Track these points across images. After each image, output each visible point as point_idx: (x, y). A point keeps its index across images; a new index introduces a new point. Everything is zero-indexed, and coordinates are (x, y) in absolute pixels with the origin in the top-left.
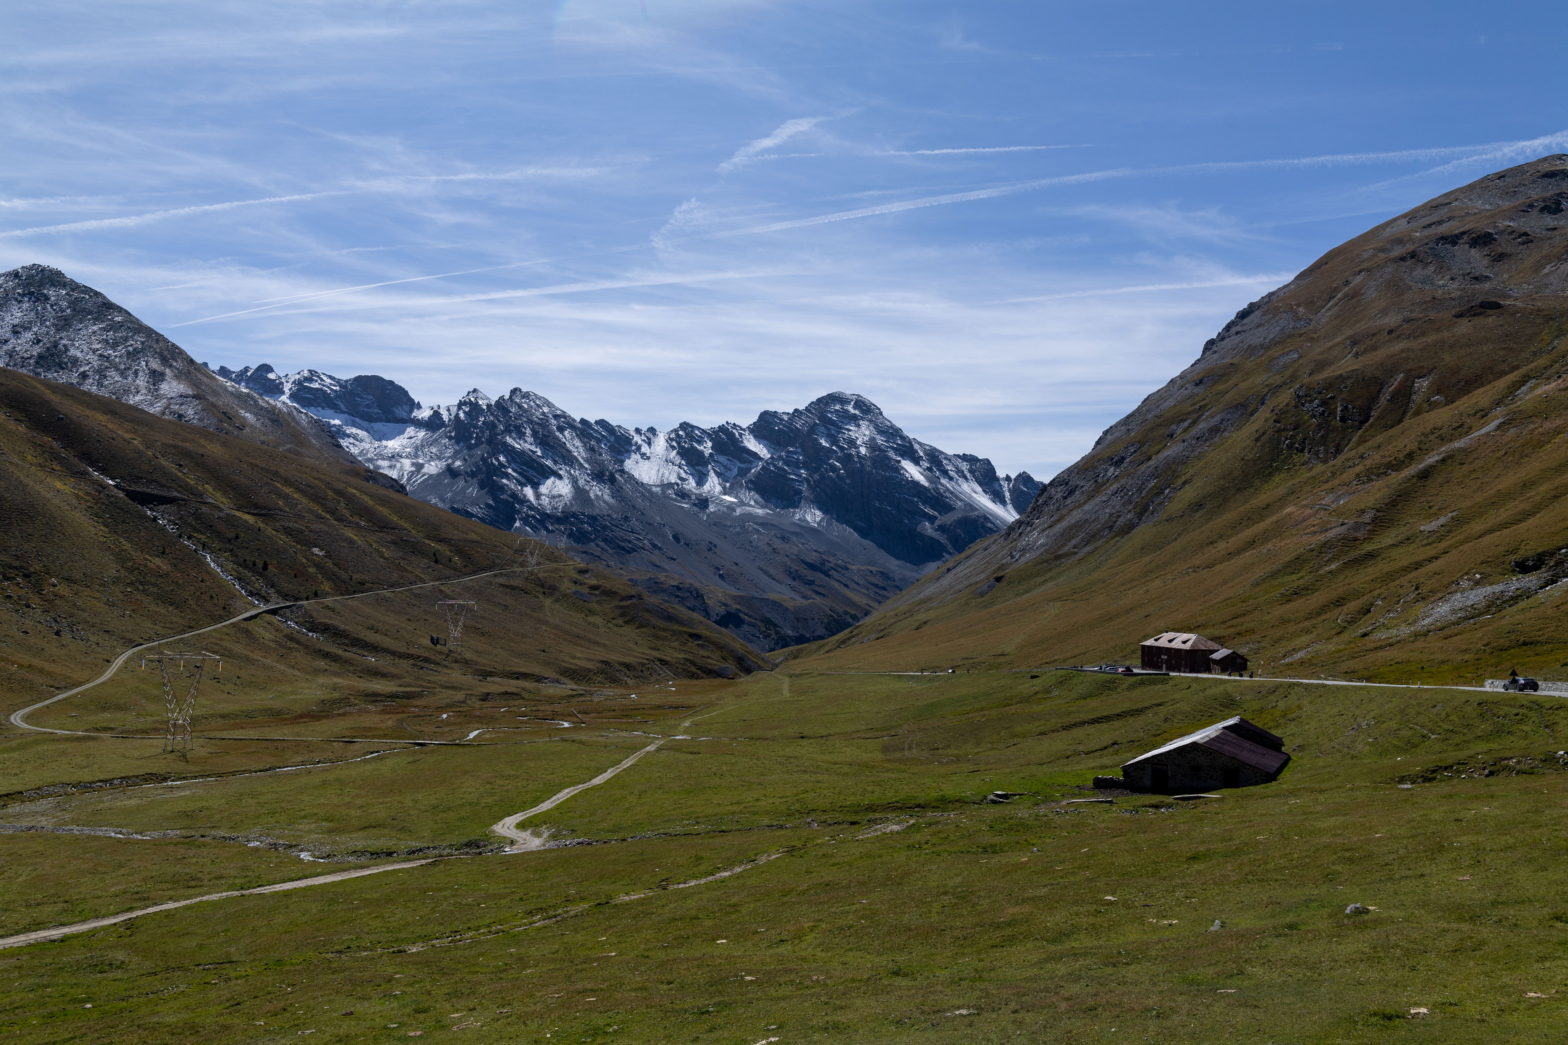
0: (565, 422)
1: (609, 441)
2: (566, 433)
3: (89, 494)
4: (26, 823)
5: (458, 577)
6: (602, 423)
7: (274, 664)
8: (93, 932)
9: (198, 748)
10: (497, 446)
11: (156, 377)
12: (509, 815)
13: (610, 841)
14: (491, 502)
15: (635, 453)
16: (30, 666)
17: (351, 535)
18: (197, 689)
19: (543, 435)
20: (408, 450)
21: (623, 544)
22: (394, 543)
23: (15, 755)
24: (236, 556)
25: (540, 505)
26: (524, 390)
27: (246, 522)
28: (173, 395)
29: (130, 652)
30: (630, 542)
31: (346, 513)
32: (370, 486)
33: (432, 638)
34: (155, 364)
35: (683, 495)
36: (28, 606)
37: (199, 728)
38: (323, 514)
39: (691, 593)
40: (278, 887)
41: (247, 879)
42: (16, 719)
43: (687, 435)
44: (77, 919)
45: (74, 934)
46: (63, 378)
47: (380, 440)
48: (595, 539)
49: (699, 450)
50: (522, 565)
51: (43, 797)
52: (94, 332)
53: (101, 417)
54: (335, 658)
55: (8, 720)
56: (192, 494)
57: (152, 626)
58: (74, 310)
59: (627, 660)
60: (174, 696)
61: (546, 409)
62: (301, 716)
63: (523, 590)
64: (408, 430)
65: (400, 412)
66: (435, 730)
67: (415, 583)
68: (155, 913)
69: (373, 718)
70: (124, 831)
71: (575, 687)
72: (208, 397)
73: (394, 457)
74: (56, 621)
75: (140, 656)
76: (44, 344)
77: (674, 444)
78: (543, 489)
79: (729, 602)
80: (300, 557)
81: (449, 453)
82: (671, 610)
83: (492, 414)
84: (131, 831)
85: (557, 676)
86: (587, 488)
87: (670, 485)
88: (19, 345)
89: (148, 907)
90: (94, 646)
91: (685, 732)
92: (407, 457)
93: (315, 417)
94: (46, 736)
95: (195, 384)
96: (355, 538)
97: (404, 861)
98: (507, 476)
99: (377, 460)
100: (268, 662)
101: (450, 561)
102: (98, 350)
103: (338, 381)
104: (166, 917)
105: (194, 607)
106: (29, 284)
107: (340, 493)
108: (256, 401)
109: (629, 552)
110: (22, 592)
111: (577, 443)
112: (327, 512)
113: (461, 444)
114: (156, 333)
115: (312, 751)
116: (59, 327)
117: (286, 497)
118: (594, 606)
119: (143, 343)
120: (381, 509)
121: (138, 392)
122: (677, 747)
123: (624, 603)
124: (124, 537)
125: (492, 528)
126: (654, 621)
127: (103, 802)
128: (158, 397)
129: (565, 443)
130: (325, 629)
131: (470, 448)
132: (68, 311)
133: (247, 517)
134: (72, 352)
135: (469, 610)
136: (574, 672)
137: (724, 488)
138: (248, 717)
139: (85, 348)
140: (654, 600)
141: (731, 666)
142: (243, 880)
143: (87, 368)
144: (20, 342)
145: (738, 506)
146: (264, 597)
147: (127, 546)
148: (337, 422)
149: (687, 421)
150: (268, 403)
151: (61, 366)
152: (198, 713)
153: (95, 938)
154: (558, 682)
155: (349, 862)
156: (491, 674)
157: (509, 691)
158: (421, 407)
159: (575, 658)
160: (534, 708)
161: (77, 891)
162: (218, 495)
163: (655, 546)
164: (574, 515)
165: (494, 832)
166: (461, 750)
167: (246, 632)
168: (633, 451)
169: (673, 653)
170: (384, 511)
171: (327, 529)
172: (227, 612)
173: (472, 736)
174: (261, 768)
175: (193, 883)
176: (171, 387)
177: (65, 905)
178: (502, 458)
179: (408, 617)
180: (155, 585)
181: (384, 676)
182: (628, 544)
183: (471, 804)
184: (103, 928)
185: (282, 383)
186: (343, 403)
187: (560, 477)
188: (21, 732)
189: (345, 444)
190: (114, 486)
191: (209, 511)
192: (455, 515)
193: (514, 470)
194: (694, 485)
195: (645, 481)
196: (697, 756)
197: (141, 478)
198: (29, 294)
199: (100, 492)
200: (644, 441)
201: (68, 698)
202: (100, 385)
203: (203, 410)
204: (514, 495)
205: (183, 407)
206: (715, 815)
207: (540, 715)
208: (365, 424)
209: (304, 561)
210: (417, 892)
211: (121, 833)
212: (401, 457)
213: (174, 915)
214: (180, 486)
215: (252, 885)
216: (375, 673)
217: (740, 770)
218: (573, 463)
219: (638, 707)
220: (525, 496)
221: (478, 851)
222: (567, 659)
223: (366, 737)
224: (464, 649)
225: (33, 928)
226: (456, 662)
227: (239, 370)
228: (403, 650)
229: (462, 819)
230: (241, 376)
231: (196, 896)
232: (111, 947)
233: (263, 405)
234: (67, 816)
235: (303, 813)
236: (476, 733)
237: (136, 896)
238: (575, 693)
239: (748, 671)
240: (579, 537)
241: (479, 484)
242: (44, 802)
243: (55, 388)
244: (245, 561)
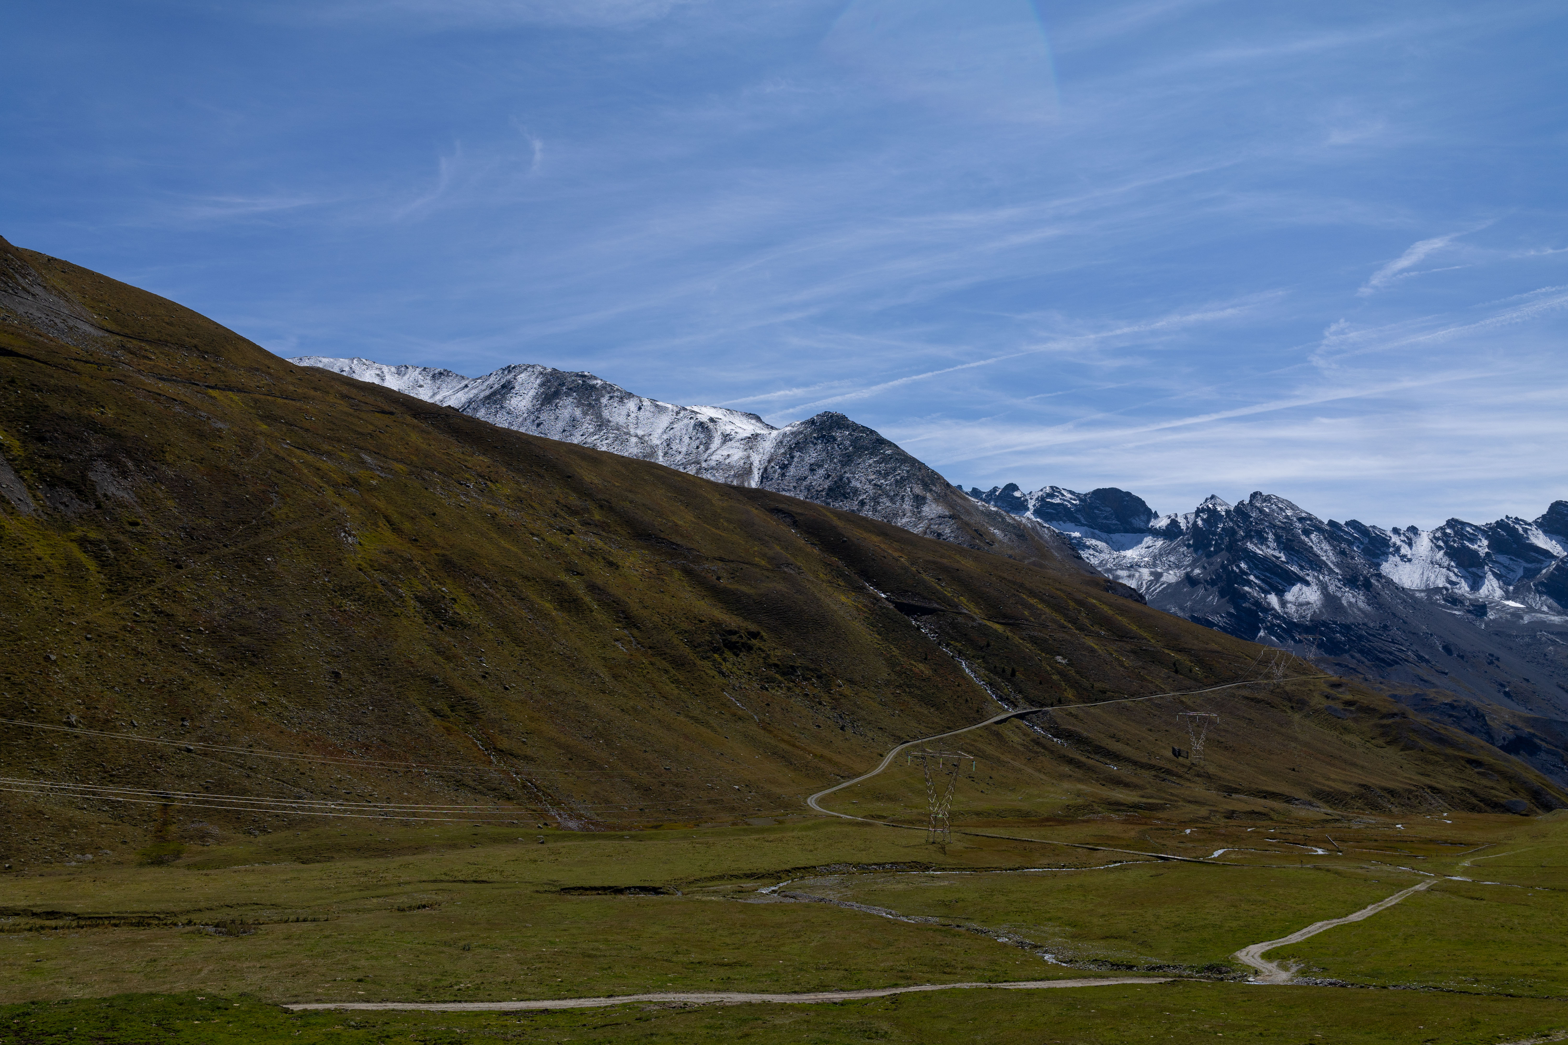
0: (1311, 524)
1: (1362, 543)
2: (1313, 536)
3: (865, 606)
4: (818, 895)
5: (1200, 688)
6: (1353, 524)
7: (1023, 767)
8: (865, 1002)
9: (956, 842)
10: (1238, 552)
11: (919, 501)
12: (1254, 943)
13: (1368, 986)
14: (1232, 611)
15: (1394, 555)
16: (821, 756)
17: (1092, 645)
18: (954, 786)
19: (1287, 539)
20: (1146, 559)
21: (1382, 656)
22: (1133, 652)
23: (811, 833)
24: (988, 663)
25: (1286, 613)
26: (1265, 493)
27: (996, 631)
28: (933, 516)
29: (899, 748)
30: (1391, 653)
31: (1087, 622)
32: (1109, 596)
33: (1174, 750)
34: (918, 490)
35: (1455, 601)
36: (820, 704)
37: (956, 823)
38: (1065, 623)
39: (1469, 712)
40: (1022, 985)
41: (995, 973)
42: (811, 801)
43: (1456, 533)
44: (854, 987)
45: (851, 1000)
46: (847, 506)
47: (1118, 550)
48: (1349, 650)
49: (1472, 550)
50: (1267, 676)
51: (831, 873)
52: (870, 465)
53: (875, 539)
54: (1079, 765)
55: (806, 803)
56: (950, 605)
57: (917, 725)
58: (855, 447)
59: (1391, 785)
60: (935, 791)
61: (1289, 513)
62: (1048, 819)
63: (1269, 704)
64: (1146, 539)
65: (1138, 522)
66: (1179, 845)
67: (1155, 693)
68: (915, 992)
69: (1115, 827)
70: (893, 912)
71: (1330, 811)
72: (962, 517)
73: (1133, 567)
74: (841, 717)
75: (907, 752)
76: (833, 478)
77: (1441, 543)
78: (1289, 596)
79: (1520, 725)
80: (1044, 664)
81: (1188, 561)
82: (1442, 731)
83: (1231, 520)
84: (899, 913)
85: (1310, 798)
86: (1339, 594)
87: (1437, 590)
88: (815, 480)
89: (909, 986)
90: (871, 741)
91: (1465, 872)
92: (1145, 566)
93: (1057, 531)
94: (834, 819)
95: (951, 505)
96: (1096, 647)
97: (1143, 976)
98: (1249, 583)
99: (1116, 570)
100: (1016, 764)
101: (1191, 671)
102: (873, 480)
103: (1078, 496)
104: (924, 997)
105: (952, 709)
106: (822, 429)
107: (1081, 603)
108: (1003, 519)
109: (1390, 665)
110: (816, 691)
111: (1326, 546)
112: (1069, 622)
113: (1200, 552)
114: (919, 462)
115: (1058, 855)
116: (844, 463)
117: (1030, 607)
118: (1351, 724)
119: (908, 472)
120: (1120, 618)
121: (904, 515)
122: (1455, 890)
123: (1385, 722)
124: (894, 645)
125: (1234, 638)
126: (1421, 743)
127: (876, 883)
128: (921, 519)
129: (1311, 547)
130: (1068, 735)
131: (1209, 555)
132: (851, 448)
133: (997, 627)
134: (854, 483)
135: (1211, 722)
136: (1329, 794)
137: (1507, 592)
138: (997, 817)
139: (863, 480)
140: (1422, 719)
141: (1523, 800)
142: (991, 974)
143: (865, 497)
144: (815, 477)
145: (1527, 613)
146: (1012, 702)
147: (896, 652)
148: (1077, 534)
149: (1456, 517)
150: (1014, 519)
151: (845, 496)
152: (955, 808)
153: (867, 1007)
154: (1311, 804)
155: (1090, 970)
156: (1236, 791)
157: (1256, 810)
158: (1158, 516)
159: (1329, 779)
160: (1284, 831)
161: (854, 961)
162: (972, 606)
163: (1421, 658)
164: (1325, 624)
165: (1237, 958)
166: (1205, 868)
167: (998, 735)
168: (1391, 553)
169: (1447, 780)
170: (1123, 620)
171: (1069, 638)
172: (980, 715)
173: (1216, 854)
174: (1012, 867)
175: (948, 970)
176: (932, 509)
177: (845, 973)
178: (1243, 565)
179: (1149, 727)
180: (919, 688)
181: (1127, 785)
182: (1388, 655)
183: (1214, 926)
184: (874, 999)
185: (1027, 500)
186: (1082, 516)
187: (1307, 584)
188: (815, 813)
189: (1086, 555)
190: (886, 599)
191: (963, 621)
192: (1194, 624)
193: (1256, 577)
194: (1468, 589)
195: (1406, 586)
196: (1478, 903)
197: (907, 591)
198: (821, 437)
199: (874, 604)
200: (1403, 541)
201: (850, 786)
202: (875, 510)
203: (958, 529)
204: (1257, 603)
205: (941, 527)
206: (1501, 974)
207: (1291, 838)
208: (1104, 535)
209: (1049, 668)
210: (1153, 1010)
211: (891, 914)
212: (1139, 566)
213: (931, 997)
214: (939, 599)
215: (1000, 979)
216: (1117, 782)
217: (1536, 925)
218: (1321, 568)
219: (1405, 839)
220: (1269, 604)
221: (1220, 976)
222: (1320, 780)
223: (1109, 846)
224: (1207, 763)
225: (821, 989)
226: (1199, 775)
227: (987, 490)
228: (1145, 760)
229: (1204, 941)
230: (991, 496)
231: (951, 982)
232: (878, 1017)
233: (1010, 521)
234: (849, 893)
235: (1048, 915)
236: (1221, 852)
237: (901, 974)
238: (1330, 817)
239: (1548, 807)
240: (1331, 648)
241: (1219, 592)
242: (832, 877)
243: (840, 515)
244: (995, 667)
